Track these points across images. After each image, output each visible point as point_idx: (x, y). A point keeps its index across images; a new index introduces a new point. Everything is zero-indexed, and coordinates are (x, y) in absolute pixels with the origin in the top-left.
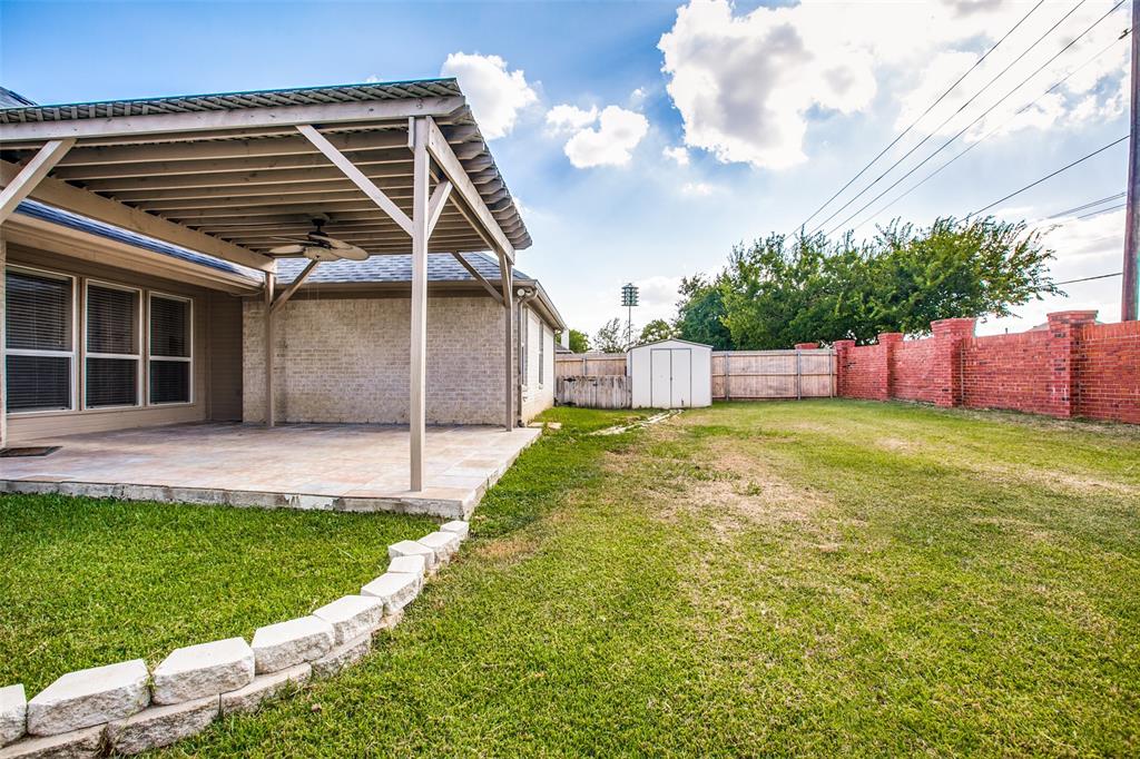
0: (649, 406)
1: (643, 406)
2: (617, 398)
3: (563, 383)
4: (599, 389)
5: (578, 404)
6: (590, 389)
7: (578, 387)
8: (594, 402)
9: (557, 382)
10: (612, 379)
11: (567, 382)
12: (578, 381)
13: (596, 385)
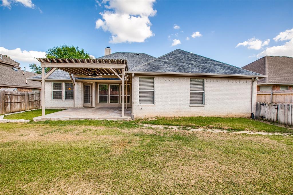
3: (260, 106)
4: (279, 112)
5: (266, 118)
6: (274, 111)
7: (267, 109)
8: (275, 119)
9: (257, 105)
10: (288, 106)
11: (262, 106)
12: (267, 105)
13: (277, 109)
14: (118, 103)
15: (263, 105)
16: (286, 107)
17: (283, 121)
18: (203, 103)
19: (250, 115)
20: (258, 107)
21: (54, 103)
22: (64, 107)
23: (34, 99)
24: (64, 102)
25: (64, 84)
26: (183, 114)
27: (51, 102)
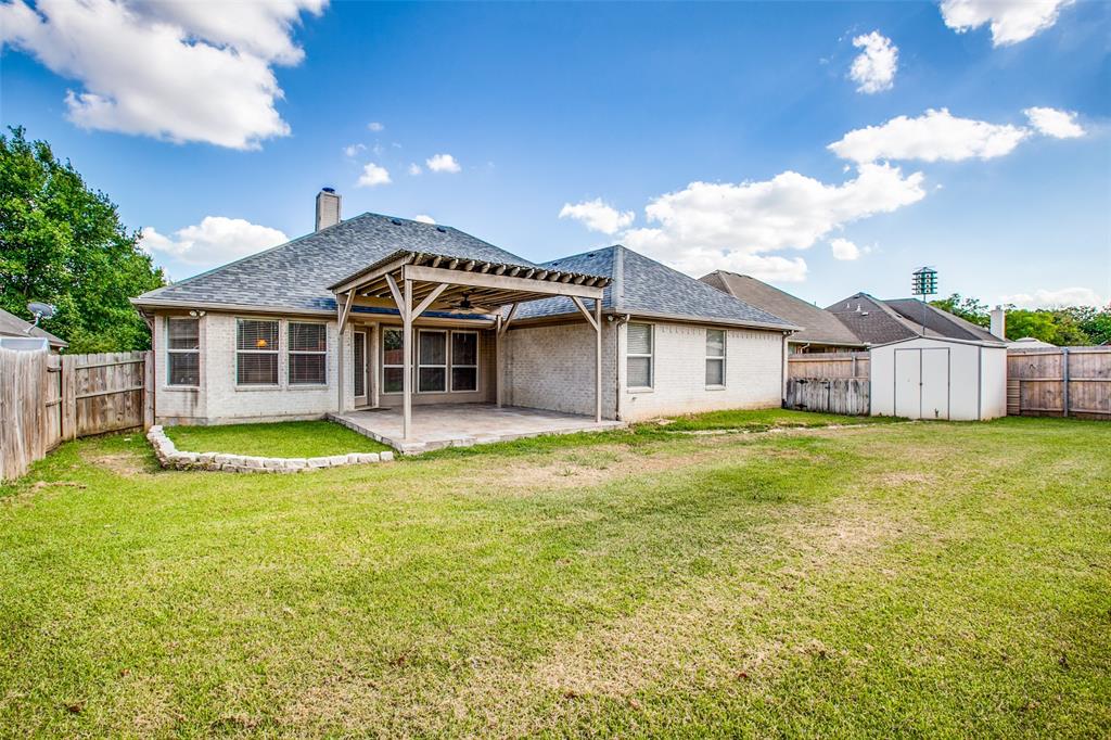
0: (891, 413)
1: (884, 414)
2: (852, 402)
3: (795, 386)
4: (832, 393)
5: (809, 407)
6: (822, 391)
7: (809, 390)
8: (826, 406)
9: (789, 383)
10: (847, 382)
11: (799, 384)
12: (809, 383)
13: (829, 388)
14: (444, 389)
15: (802, 382)
16: (843, 385)
17: (837, 410)
18: (721, 383)
19: (780, 403)
20: (791, 386)
21: (246, 400)
22: (289, 412)
23: (104, 386)
24: (288, 394)
25: (284, 327)
26: (697, 409)
27: (234, 394)
